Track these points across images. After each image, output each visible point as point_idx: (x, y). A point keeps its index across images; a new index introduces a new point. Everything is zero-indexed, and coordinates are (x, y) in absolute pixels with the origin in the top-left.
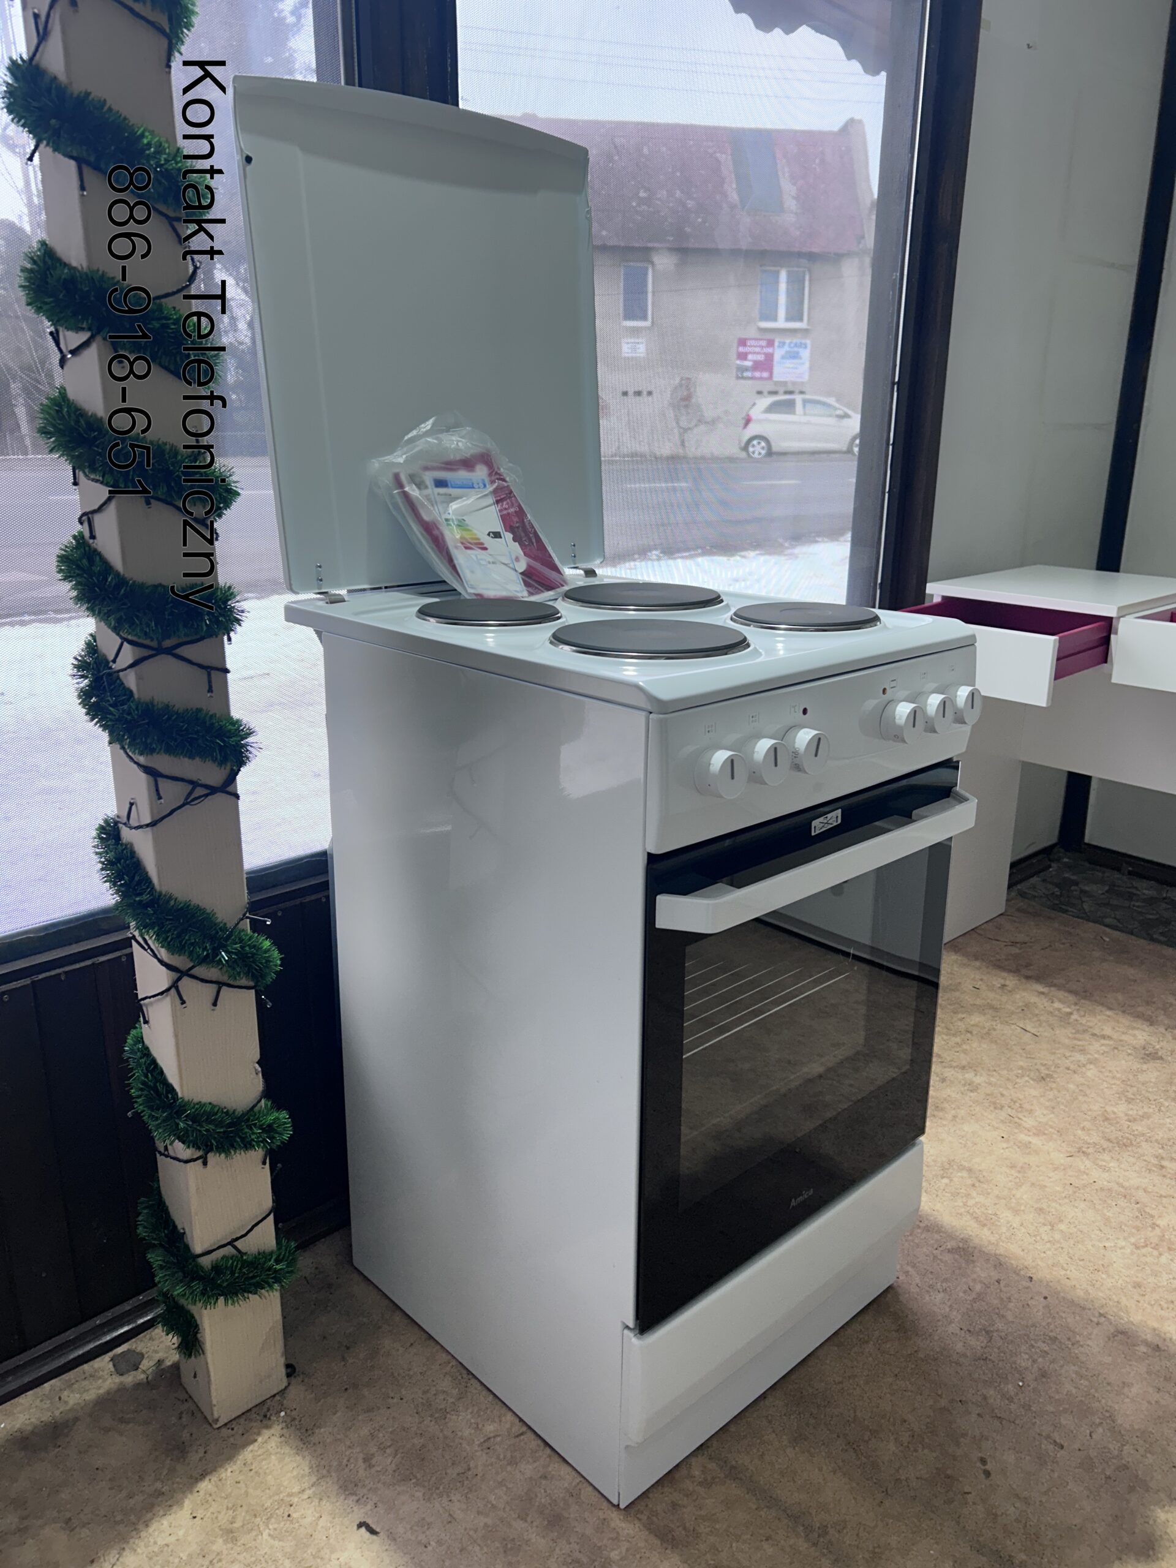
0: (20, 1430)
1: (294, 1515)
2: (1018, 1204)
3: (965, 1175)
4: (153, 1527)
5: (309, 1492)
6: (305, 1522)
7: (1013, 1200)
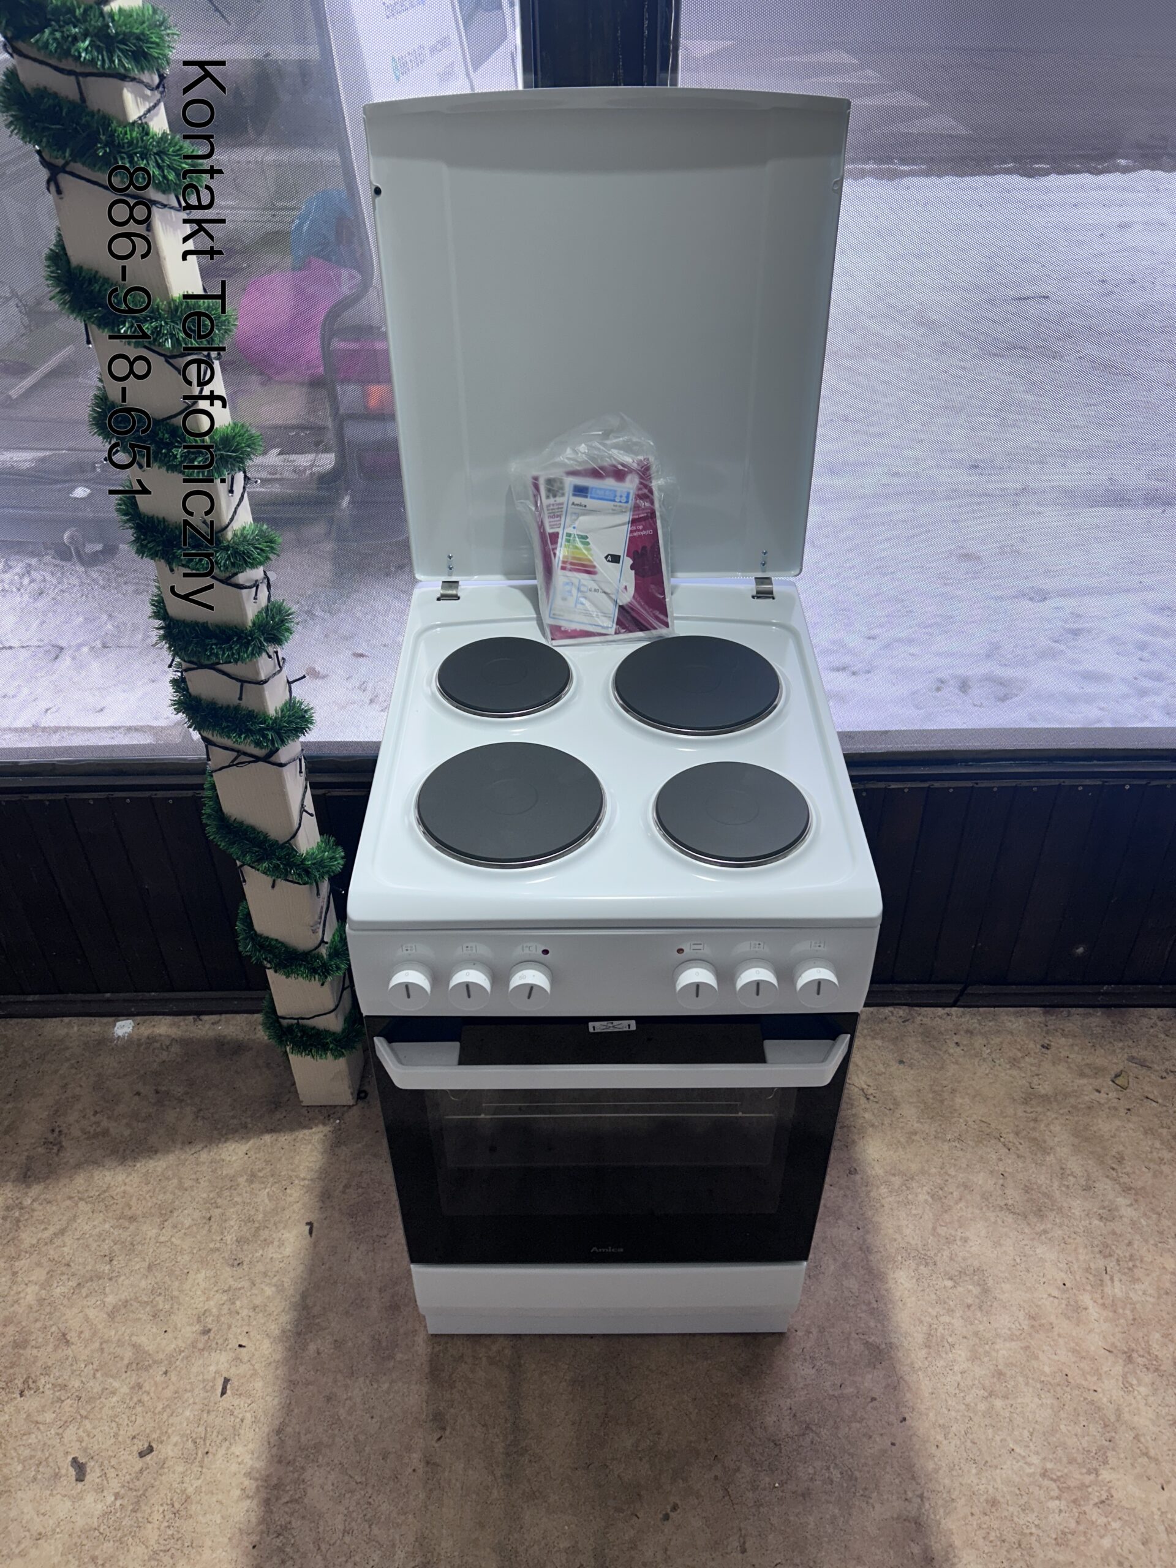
1: (288, 1191)
2: (987, 1353)
3: (974, 1292)
4: (227, 1144)
5: (307, 1182)
6: (289, 1199)
7: (987, 1347)
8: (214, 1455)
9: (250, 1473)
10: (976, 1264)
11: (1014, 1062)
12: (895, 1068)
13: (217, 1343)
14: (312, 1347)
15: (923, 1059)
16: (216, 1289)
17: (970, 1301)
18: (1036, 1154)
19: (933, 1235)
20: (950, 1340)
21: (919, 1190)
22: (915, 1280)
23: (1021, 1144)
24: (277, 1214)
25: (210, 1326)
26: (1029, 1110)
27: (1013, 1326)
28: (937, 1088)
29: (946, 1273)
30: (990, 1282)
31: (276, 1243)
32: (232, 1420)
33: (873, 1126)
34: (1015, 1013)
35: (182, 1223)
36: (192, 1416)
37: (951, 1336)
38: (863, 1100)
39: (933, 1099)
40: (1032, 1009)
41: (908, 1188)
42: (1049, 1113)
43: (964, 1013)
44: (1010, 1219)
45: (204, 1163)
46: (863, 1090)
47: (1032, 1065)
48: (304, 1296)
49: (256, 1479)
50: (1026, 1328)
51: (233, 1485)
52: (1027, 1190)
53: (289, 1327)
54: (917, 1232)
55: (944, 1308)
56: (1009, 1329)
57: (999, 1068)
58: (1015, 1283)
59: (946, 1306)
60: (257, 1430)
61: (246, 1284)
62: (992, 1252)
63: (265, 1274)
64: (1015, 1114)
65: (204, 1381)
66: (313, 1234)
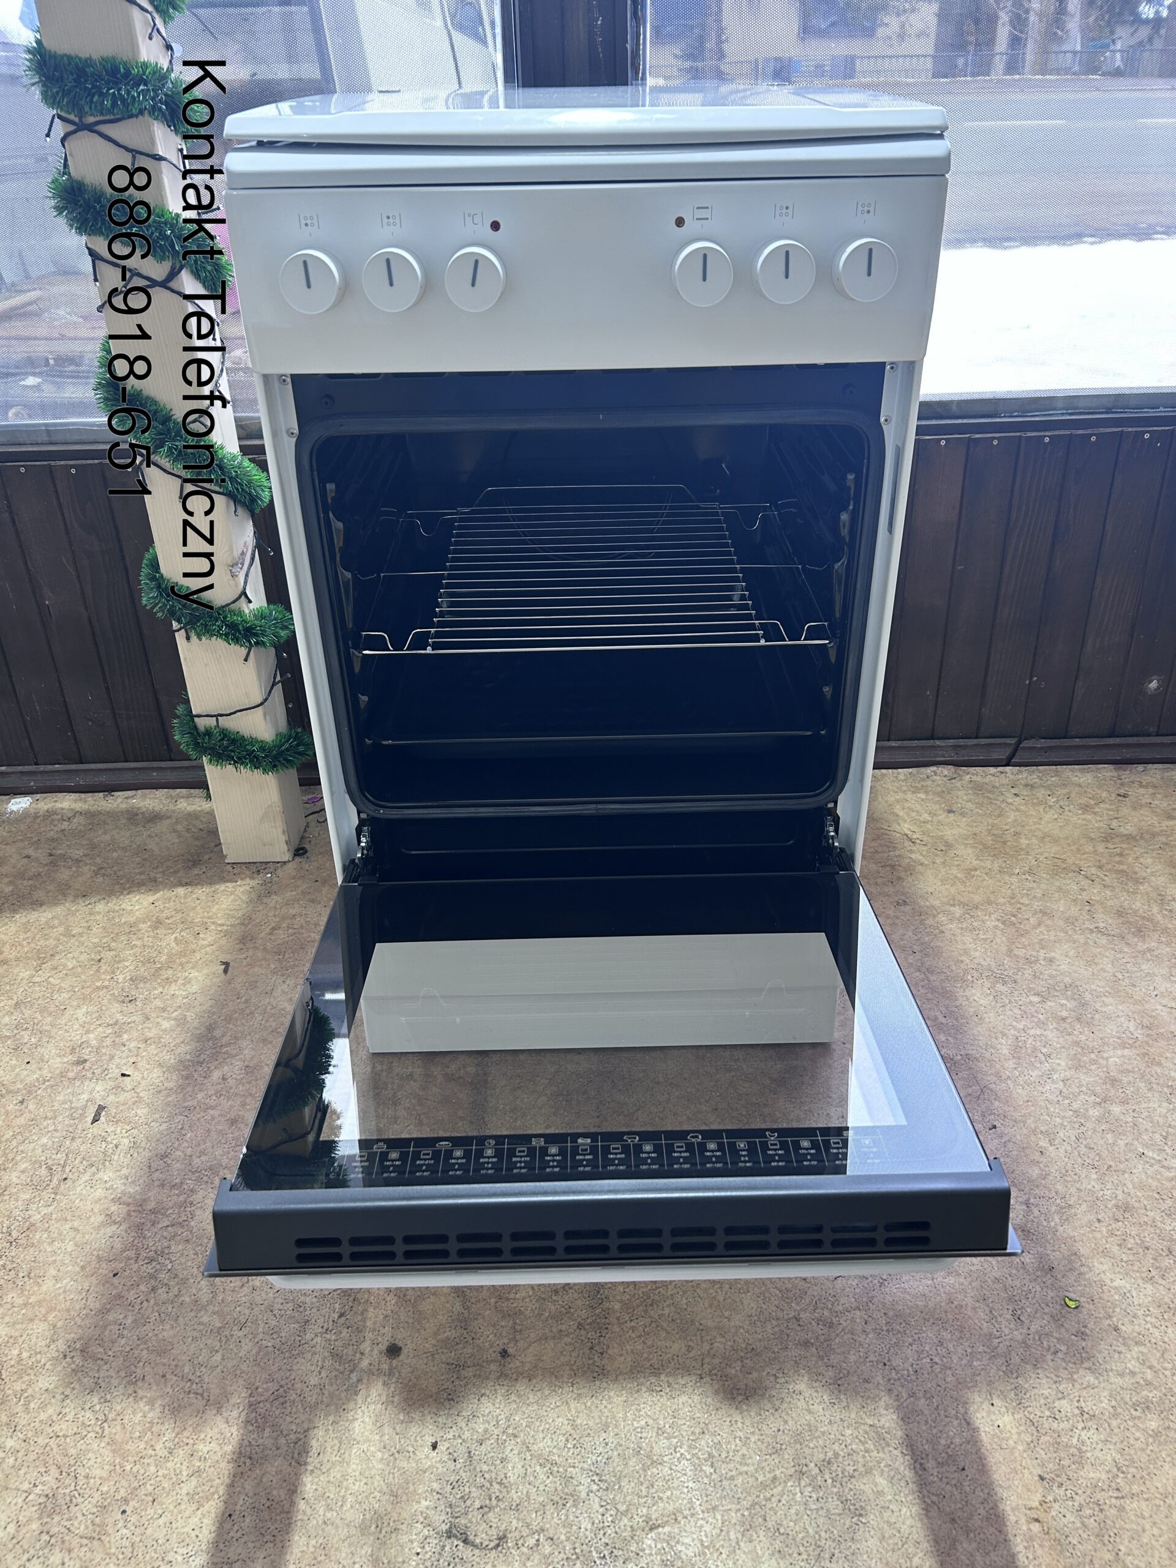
0: (138, 809)
1: (201, 935)
2: (1094, 1062)
3: (1069, 1005)
4: (130, 896)
5: (225, 928)
6: (201, 942)
7: (1093, 1056)
8: (74, 1182)
9: (120, 1198)
10: (1067, 980)
11: (1086, 808)
12: (942, 816)
13: (93, 1073)
14: (216, 1075)
15: (976, 807)
16: (98, 1023)
17: (1064, 1014)
18: (1126, 884)
19: (1009, 956)
20: (1044, 1050)
21: (987, 918)
22: (991, 998)
23: (1106, 875)
24: (185, 956)
25: (86, 1057)
26: (1110, 846)
27: (1124, 1035)
28: (996, 832)
29: (1030, 989)
30: (1088, 996)
31: (180, 982)
32: (104, 1146)
33: (922, 864)
34: (1080, 770)
35: (65, 966)
36: (50, 1143)
37: (1045, 1046)
38: (907, 843)
39: (993, 840)
40: (1101, 766)
41: (972, 917)
42: (1135, 849)
43: (1020, 772)
44: (1104, 941)
45: (99, 913)
46: (907, 835)
47: (1109, 810)
48: (210, 1028)
49: (129, 1205)
50: (1139, 1036)
51: (96, 1210)
52: (1120, 913)
53: (188, 1057)
54: (989, 954)
55: (1033, 1022)
56: (1119, 1038)
57: (1070, 814)
58: (1119, 997)
59: (1036, 1020)
60: (135, 1155)
61: (137, 1018)
62: (1086, 970)
63: (164, 1010)
64: (1096, 851)
65: (71, 1108)
66: (229, 972)
